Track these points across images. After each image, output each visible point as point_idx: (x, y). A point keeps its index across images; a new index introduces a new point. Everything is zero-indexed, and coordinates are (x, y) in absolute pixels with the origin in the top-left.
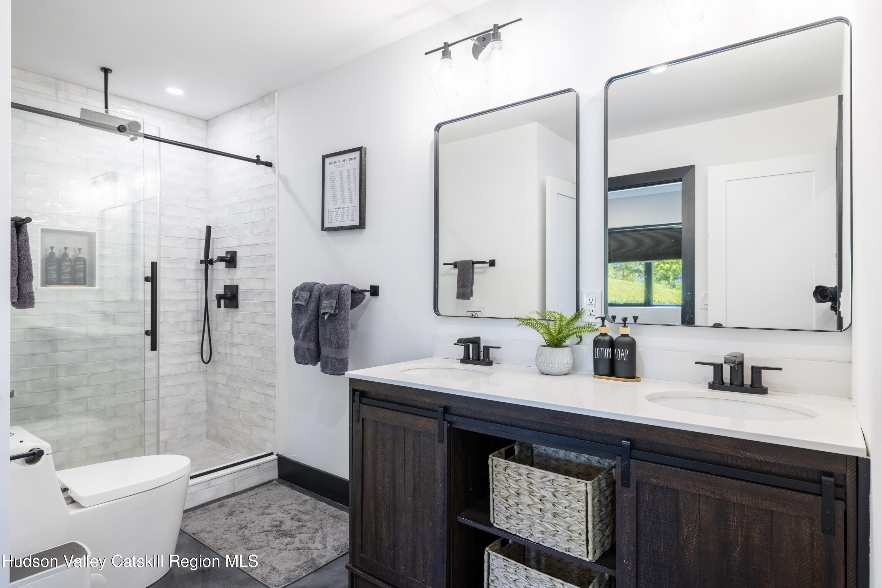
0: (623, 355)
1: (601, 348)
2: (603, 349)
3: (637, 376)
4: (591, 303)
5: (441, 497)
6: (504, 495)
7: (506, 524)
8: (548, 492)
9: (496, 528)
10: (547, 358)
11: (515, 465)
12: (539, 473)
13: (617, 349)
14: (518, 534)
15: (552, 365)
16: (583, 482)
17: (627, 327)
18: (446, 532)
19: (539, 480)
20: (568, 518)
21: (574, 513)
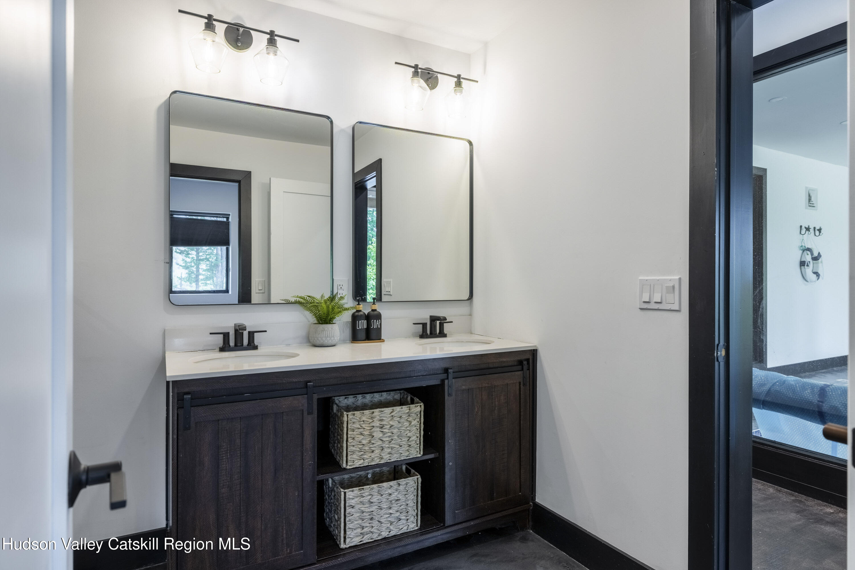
0: (378, 324)
1: (362, 321)
2: (363, 322)
3: (382, 338)
4: (341, 288)
5: (311, 463)
6: (359, 439)
7: (360, 461)
8: (395, 422)
9: (349, 469)
10: (329, 333)
11: (369, 412)
12: (389, 411)
13: (374, 320)
14: (369, 464)
15: (329, 338)
16: (418, 406)
17: (375, 304)
18: (316, 492)
19: (389, 416)
20: (409, 433)
21: (413, 429)
